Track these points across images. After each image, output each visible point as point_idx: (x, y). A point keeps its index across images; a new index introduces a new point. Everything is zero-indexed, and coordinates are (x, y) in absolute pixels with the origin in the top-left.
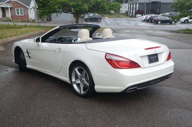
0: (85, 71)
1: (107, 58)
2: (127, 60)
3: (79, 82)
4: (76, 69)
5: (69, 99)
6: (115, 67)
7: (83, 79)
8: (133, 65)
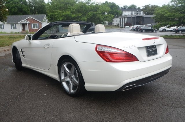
0: (73, 68)
1: (98, 50)
2: (123, 52)
3: (68, 79)
4: (64, 65)
5: (57, 98)
6: (108, 60)
7: (72, 76)
8: (129, 58)
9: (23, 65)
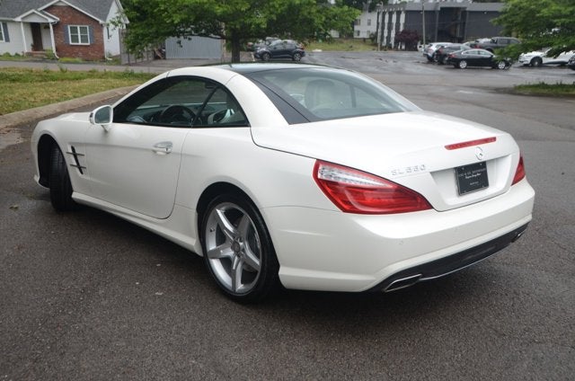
0: (247, 220)
1: (319, 176)
2: (390, 186)
3: (230, 253)
4: (219, 211)
5: (198, 307)
6: (346, 207)
7: (241, 244)
8: (406, 200)
9: (75, 195)
